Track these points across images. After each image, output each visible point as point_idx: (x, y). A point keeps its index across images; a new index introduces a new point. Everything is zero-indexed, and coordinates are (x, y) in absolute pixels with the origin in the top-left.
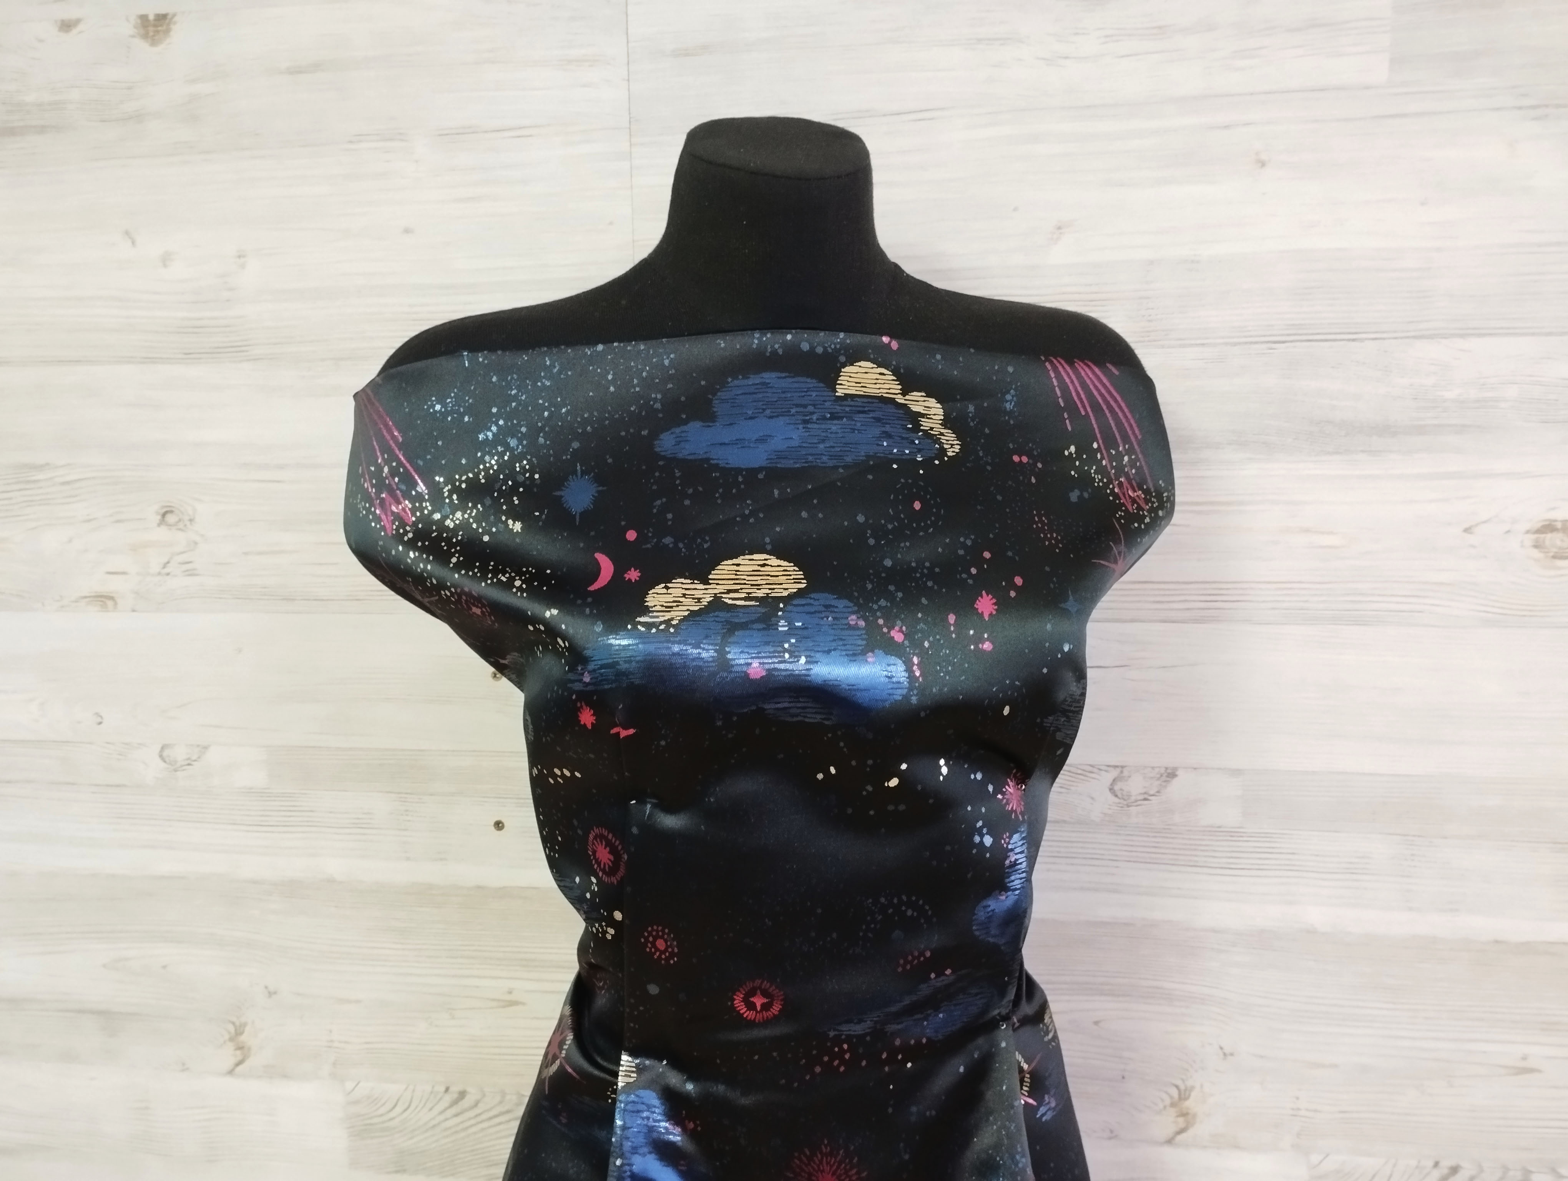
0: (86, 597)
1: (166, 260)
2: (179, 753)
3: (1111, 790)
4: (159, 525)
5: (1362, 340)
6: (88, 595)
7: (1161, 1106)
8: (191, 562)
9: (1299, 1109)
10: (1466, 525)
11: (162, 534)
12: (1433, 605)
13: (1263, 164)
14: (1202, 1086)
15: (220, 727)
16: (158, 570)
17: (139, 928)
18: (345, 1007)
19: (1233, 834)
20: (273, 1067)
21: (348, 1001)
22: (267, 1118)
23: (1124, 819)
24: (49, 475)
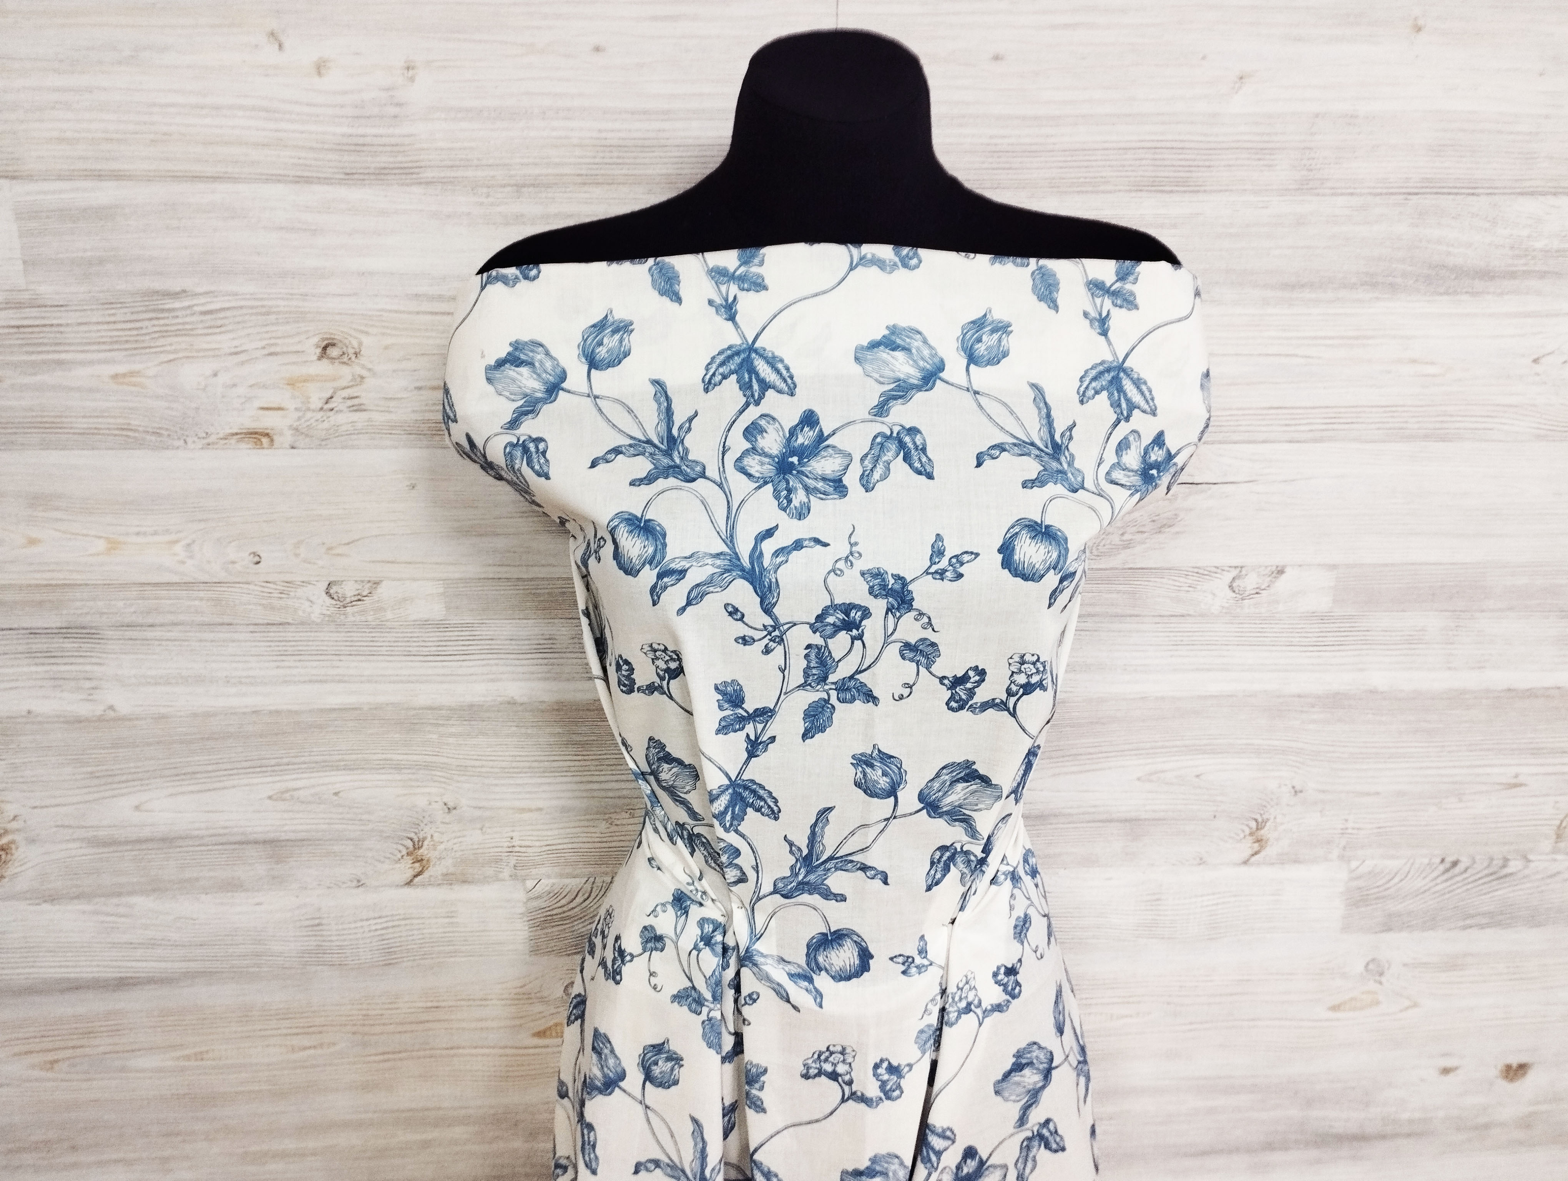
0: (237, 434)
1: (320, 68)
2: (349, 590)
3: (1231, 587)
4: (320, 358)
5: (1478, 195)
6: (239, 431)
7: (1242, 836)
8: (356, 397)
9: (1347, 829)
10: (1536, 357)
11: (324, 368)
12: (1501, 423)
13: (1419, 29)
14: (1275, 818)
15: (392, 562)
16: (320, 405)
17: (307, 759)
18: (526, 816)
19: (1323, 618)
20: (452, 874)
21: (530, 810)
22: (447, 920)
23: (1238, 610)
24: (186, 304)
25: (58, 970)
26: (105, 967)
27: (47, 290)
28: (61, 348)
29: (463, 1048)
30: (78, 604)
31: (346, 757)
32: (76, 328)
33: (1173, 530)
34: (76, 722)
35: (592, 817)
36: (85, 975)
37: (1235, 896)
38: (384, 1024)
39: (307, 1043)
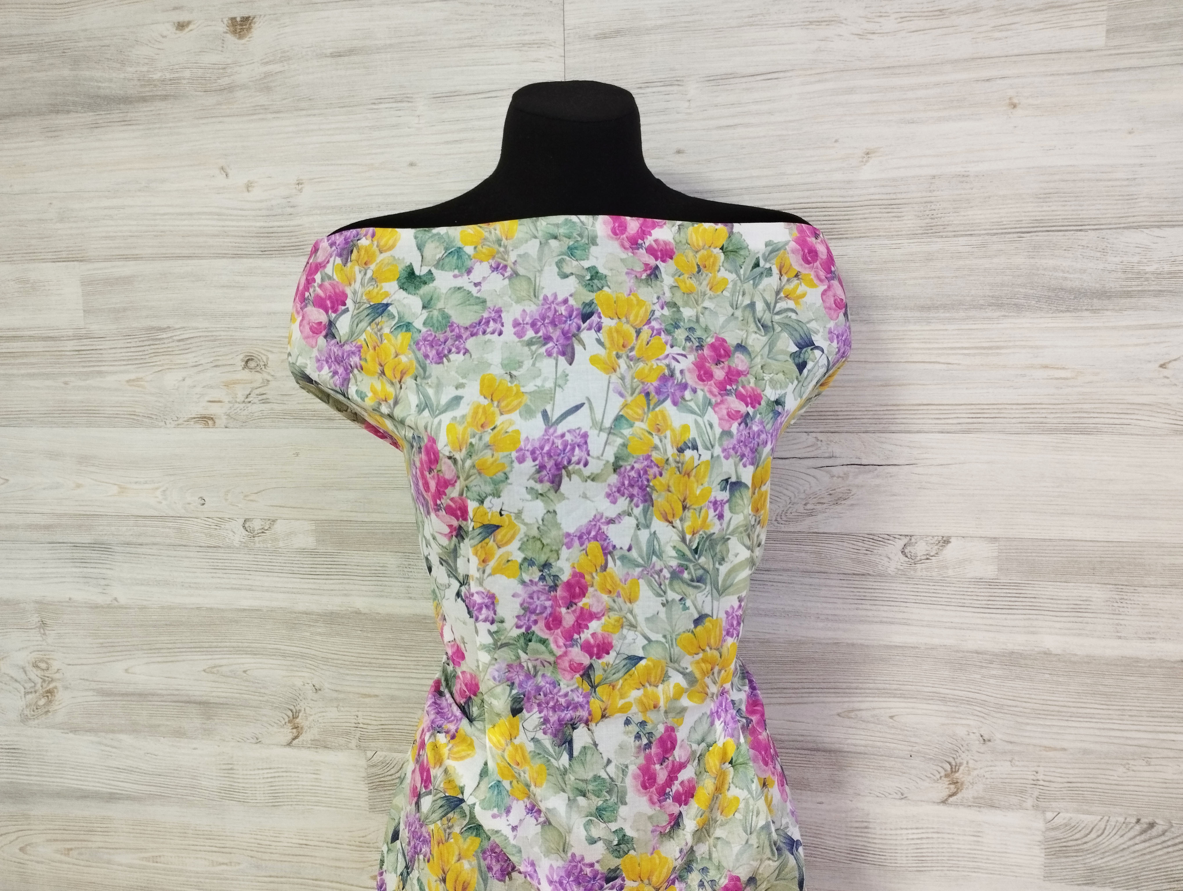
0: (194, 418)
1: (249, 187)
2: (256, 525)
3: (903, 552)
4: (243, 369)
5: (1086, 230)
6: (195, 416)
7: (938, 776)
8: (265, 394)
9: (1038, 780)
10: (1162, 362)
11: (246, 375)
12: (1137, 420)
13: (1014, 106)
14: (967, 763)
15: (283, 507)
16: (243, 399)
17: (228, 644)
18: (367, 700)
19: (991, 583)
20: (318, 740)
21: (370, 696)
22: (314, 776)
23: (912, 572)
24: (170, 335)
25: (76, 782)
26: (103, 783)
27: (96, 327)
28: (100, 364)
29: (324, 881)
30: (101, 528)
31: (253, 645)
32: (110, 351)
33: (848, 502)
34: (95, 607)
35: (411, 705)
36: (91, 788)
37: (938, 833)
38: (271, 853)
39: (221, 860)
